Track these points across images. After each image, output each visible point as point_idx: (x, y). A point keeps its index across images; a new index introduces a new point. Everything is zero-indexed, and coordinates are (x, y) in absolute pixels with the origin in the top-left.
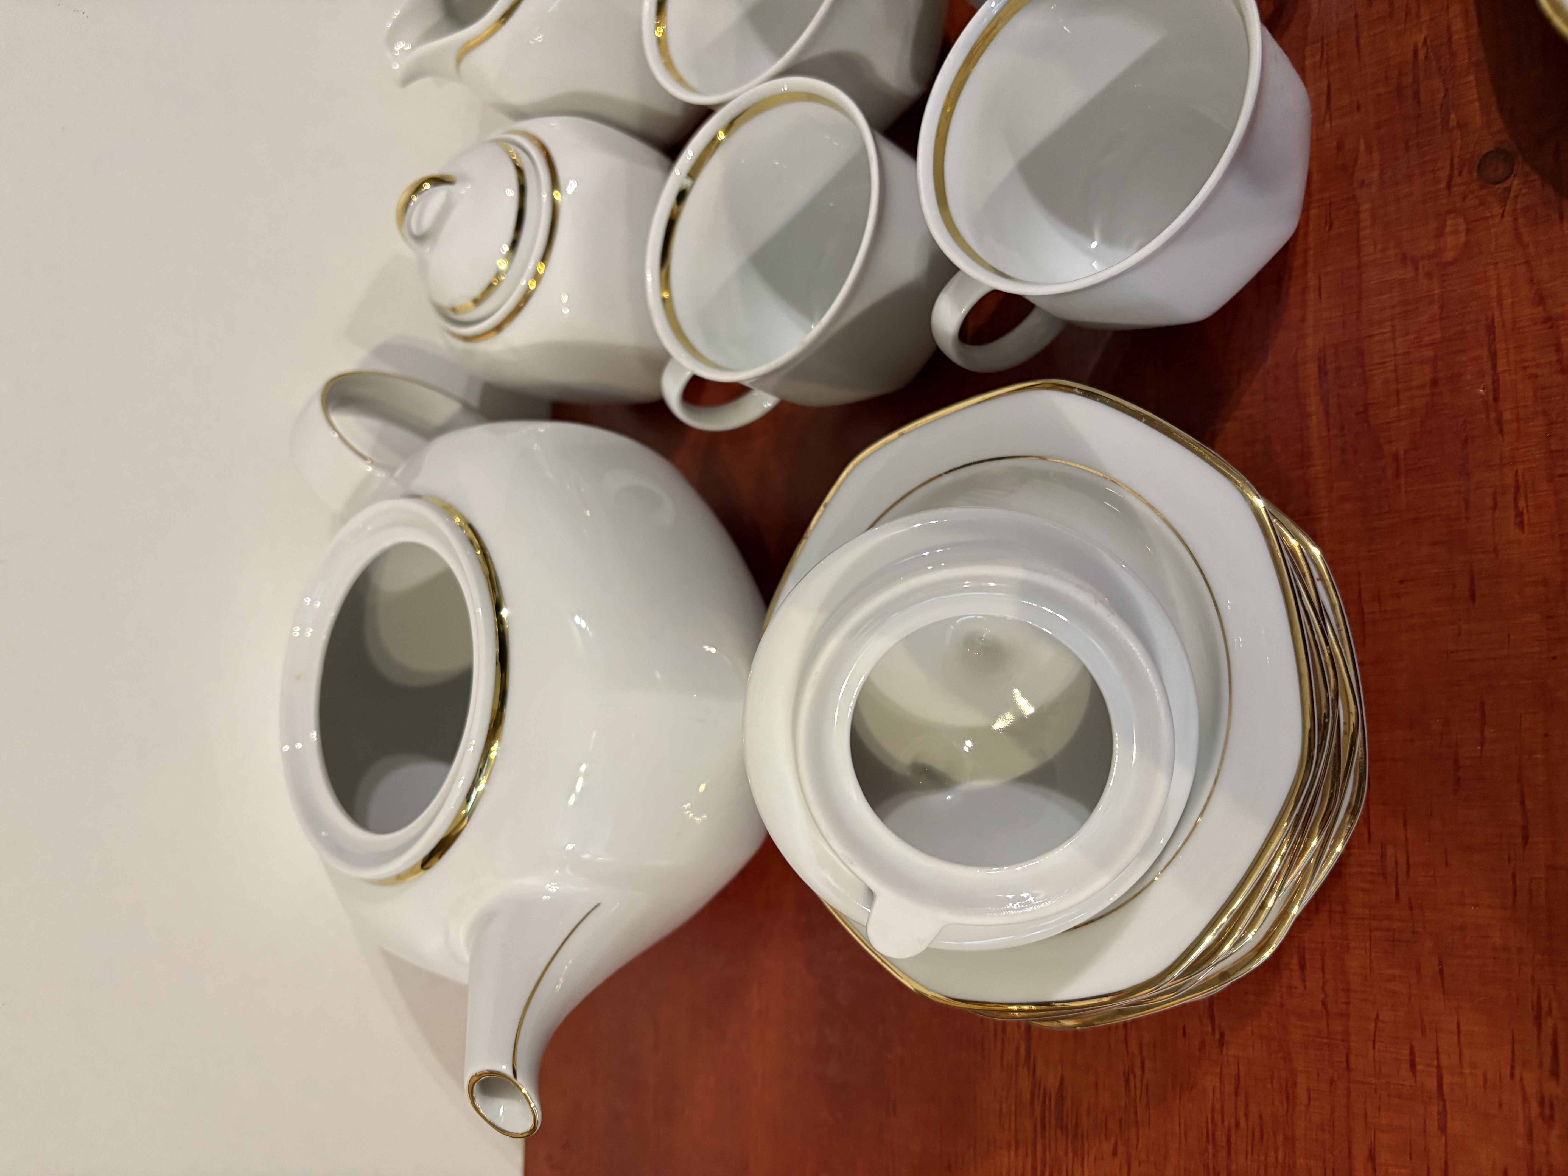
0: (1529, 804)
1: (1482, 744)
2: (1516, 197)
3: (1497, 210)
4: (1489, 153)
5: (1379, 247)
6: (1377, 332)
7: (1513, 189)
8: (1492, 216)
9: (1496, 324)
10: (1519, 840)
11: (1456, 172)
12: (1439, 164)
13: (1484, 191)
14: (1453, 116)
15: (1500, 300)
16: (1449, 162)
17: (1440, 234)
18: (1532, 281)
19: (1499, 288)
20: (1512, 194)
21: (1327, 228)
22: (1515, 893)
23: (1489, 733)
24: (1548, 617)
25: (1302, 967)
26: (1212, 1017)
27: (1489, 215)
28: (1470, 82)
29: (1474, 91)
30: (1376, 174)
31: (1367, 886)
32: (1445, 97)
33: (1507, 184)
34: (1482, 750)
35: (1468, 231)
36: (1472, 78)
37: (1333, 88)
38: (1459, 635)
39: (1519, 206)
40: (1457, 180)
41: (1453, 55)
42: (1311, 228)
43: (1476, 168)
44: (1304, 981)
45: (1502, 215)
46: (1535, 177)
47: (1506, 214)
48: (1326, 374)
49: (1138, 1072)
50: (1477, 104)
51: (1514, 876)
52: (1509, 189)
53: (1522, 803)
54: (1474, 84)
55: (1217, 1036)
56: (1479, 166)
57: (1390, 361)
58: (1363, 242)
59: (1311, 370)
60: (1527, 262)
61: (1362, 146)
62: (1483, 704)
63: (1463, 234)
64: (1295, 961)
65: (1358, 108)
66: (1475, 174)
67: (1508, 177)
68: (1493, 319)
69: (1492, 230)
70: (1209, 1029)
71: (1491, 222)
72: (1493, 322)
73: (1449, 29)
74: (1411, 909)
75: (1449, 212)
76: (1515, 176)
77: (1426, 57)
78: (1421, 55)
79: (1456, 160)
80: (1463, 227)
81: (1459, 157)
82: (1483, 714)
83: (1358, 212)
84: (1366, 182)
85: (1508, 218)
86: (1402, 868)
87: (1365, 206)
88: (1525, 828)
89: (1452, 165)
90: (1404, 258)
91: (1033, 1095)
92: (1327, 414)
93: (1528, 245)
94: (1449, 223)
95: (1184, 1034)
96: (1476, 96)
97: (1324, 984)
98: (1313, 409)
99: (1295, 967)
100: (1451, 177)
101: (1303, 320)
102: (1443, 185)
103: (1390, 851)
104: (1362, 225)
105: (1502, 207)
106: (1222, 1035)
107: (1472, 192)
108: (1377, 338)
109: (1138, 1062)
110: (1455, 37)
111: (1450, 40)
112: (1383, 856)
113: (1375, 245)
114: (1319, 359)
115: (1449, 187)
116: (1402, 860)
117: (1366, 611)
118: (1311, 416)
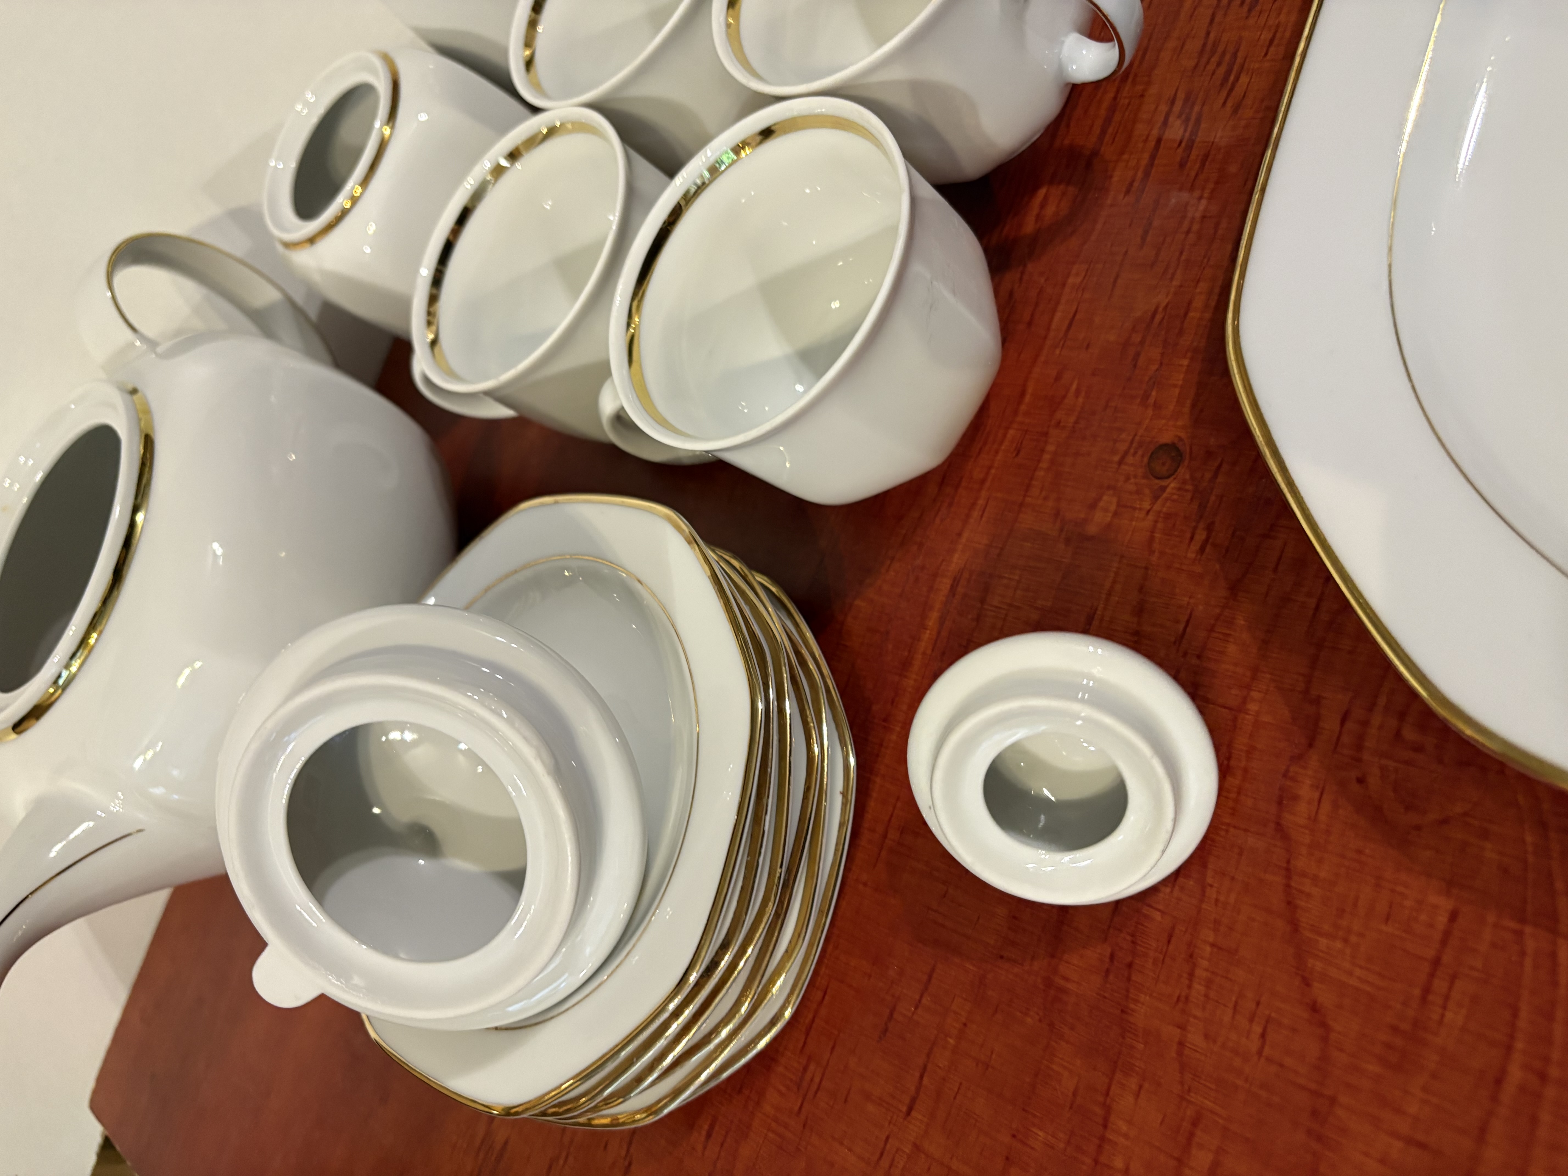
0: (926, 1081)
1: (916, 1008)
2: (1167, 499)
3: (1146, 505)
4: (1166, 445)
5: (1044, 493)
6: (1007, 575)
7: (1169, 490)
8: (1140, 509)
9: (1096, 616)
10: (904, 1109)
11: (1132, 451)
12: (1124, 436)
13: (1144, 481)
14: (1154, 393)
15: (1109, 594)
16: (1131, 438)
17: (1093, 506)
18: (1141, 589)
19: (1114, 582)
20: (1165, 495)
21: (1014, 455)
22: (882, 1154)
23: (926, 1001)
24: (1015, 918)
25: (709, 1135)
26: (630, 1144)
27: (1138, 506)
28: (1181, 366)
29: (1182, 376)
30: (1072, 419)
31: (783, 1089)
32: (1157, 370)
33: (1163, 483)
34: (913, 1013)
35: (1116, 514)
36: (1185, 362)
37: (1078, 317)
38: (945, 896)
39: (1165, 510)
40: (1130, 459)
41: (1181, 333)
42: (1003, 448)
43: (1149, 454)
44: (705, 1148)
45: (1148, 512)
46: (1189, 487)
47: (1151, 513)
48: (954, 595)
49: (561, 1162)
50: (1177, 390)
51: (887, 1138)
52: (1163, 489)
53: (921, 1077)
54: (1184, 369)
55: (626, 1163)
56: (1152, 453)
57: (1004, 609)
58: (1034, 482)
59: (944, 585)
60: (1146, 568)
61: (1074, 386)
62: (933, 970)
63: (1110, 515)
64: (706, 1127)
65: (1088, 346)
66: (1146, 460)
67: (1168, 477)
68: (1096, 610)
69: (1134, 523)
70: (623, 1153)
71: (1137, 514)
72: (1095, 613)
73: (1190, 303)
74: (804, 1126)
75: (1109, 488)
76: (1175, 479)
77: (1161, 323)
78: (1158, 317)
79: (1137, 438)
80: (1113, 508)
81: (1141, 436)
82: (930, 977)
83: (1043, 451)
84: (1062, 424)
85: (1151, 517)
86: (814, 1087)
87: (1051, 448)
88: (914, 1100)
89: (1132, 442)
90: (1057, 514)
91: (482, 1143)
92: (939, 633)
93: (1154, 552)
94: (1105, 498)
95: (605, 1147)
96: (1180, 383)
97: (718, 1158)
98: (931, 624)
99: (704, 1133)
100: (1126, 453)
101: (959, 535)
102: (1116, 458)
103: (812, 1067)
104: (1041, 465)
105: (1150, 505)
106: (630, 1164)
107: (1135, 477)
108: (1005, 581)
109: (564, 1154)
110: (1191, 314)
111: (1186, 314)
112: (805, 1069)
113: (1042, 490)
114: (955, 579)
115: (1121, 462)
116: (817, 1080)
117: (889, 836)
118: (926, 629)
